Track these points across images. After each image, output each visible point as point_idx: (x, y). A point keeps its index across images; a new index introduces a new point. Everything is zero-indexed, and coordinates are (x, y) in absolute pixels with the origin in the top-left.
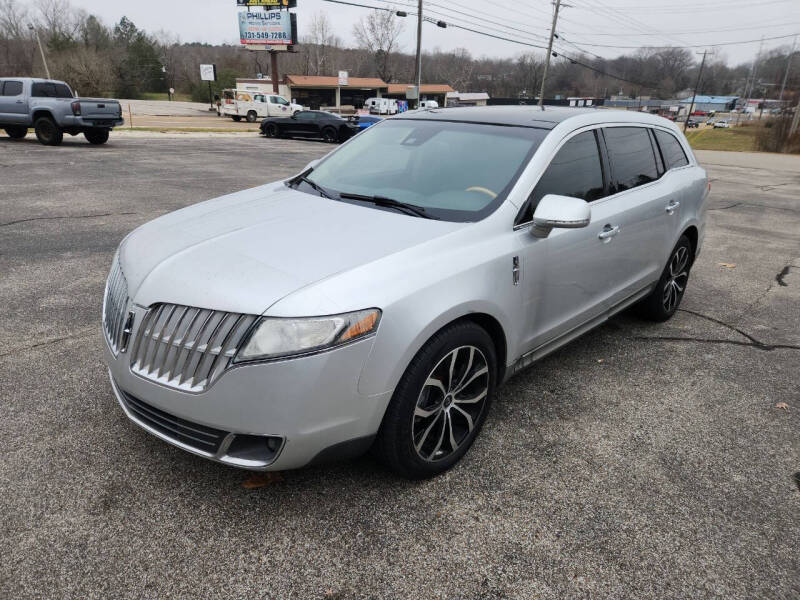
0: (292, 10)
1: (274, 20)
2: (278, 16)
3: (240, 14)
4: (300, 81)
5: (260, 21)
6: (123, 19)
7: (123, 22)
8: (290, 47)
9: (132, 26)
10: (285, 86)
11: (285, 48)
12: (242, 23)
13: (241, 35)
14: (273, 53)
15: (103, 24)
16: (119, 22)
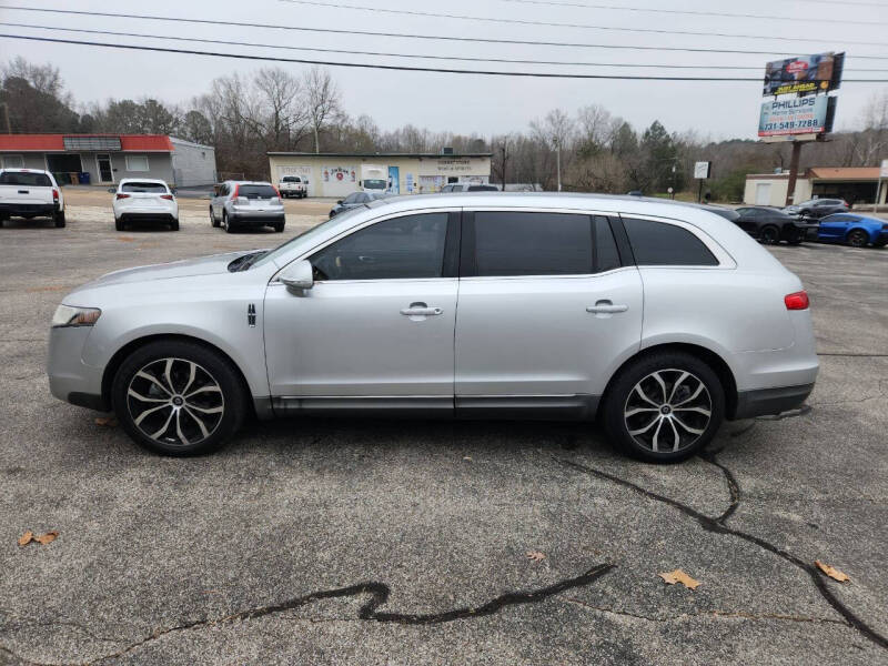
0: (832, 93)
1: (806, 106)
2: (812, 102)
3: (763, 106)
4: (825, 174)
5: (788, 109)
6: (655, 123)
7: (654, 127)
8: (820, 137)
9: (662, 128)
10: (806, 181)
11: (813, 137)
12: (763, 114)
13: (761, 128)
14: (797, 145)
15: (632, 130)
16: (650, 126)
